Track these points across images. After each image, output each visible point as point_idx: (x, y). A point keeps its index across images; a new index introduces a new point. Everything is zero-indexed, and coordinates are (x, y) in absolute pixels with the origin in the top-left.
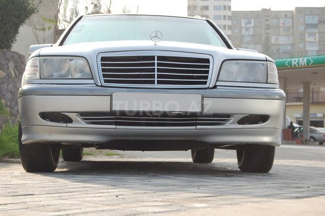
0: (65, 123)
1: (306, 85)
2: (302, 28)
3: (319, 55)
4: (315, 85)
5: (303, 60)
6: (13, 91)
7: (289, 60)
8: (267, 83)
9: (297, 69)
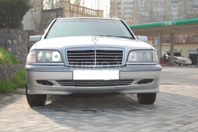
0: (49, 85)
1: (172, 35)
2: (169, 3)
3: (178, 20)
4: (176, 35)
5: (170, 22)
6: (21, 50)
7: (163, 22)
8: (152, 62)
9: (167, 27)
